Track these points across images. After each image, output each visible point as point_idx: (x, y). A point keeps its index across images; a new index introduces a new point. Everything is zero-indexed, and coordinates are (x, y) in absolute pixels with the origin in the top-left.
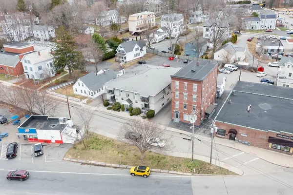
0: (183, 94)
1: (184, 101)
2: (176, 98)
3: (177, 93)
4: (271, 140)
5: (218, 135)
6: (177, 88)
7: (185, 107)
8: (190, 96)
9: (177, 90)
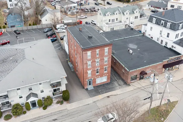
0: (95, 61)
1: (96, 67)
2: (88, 67)
3: (89, 63)
4: (165, 66)
5: (132, 81)
6: (89, 58)
7: (97, 72)
8: (102, 60)
9: (89, 60)
